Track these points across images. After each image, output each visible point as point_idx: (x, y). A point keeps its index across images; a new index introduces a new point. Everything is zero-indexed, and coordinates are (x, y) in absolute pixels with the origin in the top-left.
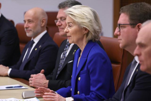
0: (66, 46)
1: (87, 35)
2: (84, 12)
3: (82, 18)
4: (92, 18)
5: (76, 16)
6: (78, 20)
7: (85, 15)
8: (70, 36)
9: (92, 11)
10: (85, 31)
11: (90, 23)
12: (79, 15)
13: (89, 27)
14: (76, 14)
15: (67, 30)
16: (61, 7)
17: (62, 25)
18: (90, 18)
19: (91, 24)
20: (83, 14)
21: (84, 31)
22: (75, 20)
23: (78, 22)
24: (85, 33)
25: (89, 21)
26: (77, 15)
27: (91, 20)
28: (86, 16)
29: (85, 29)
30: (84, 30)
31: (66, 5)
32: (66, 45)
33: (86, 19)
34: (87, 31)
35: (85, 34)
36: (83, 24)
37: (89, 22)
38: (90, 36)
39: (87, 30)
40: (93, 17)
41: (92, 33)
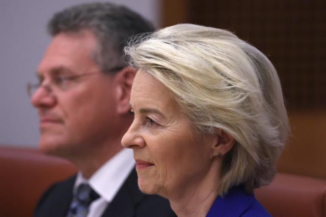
0: (74, 205)
1: (227, 161)
2: (220, 61)
3: (210, 86)
4: (254, 91)
5: (185, 78)
6: (191, 96)
7: (222, 75)
8: (151, 162)
9: (250, 56)
10: (217, 146)
11: (247, 111)
12: (200, 75)
13: (239, 131)
14: (186, 68)
15: (136, 137)
16: (61, 26)
17: (55, 103)
18: (246, 89)
19: (248, 116)
20: (216, 69)
21: (213, 147)
22: (183, 96)
23: (191, 106)
24: (216, 154)
25: (242, 103)
26: (190, 76)
27: (248, 98)
28: (229, 82)
29: (219, 137)
30: (215, 143)
31: (82, 20)
32: (70, 203)
33: (230, 92)
34: (227, 145)
35: (214, 158)
36: (215, 114)
37: (242, 106)
38: (243, 169)
39: (224, 143)
40: (257, 84)
41: (248, 157)
